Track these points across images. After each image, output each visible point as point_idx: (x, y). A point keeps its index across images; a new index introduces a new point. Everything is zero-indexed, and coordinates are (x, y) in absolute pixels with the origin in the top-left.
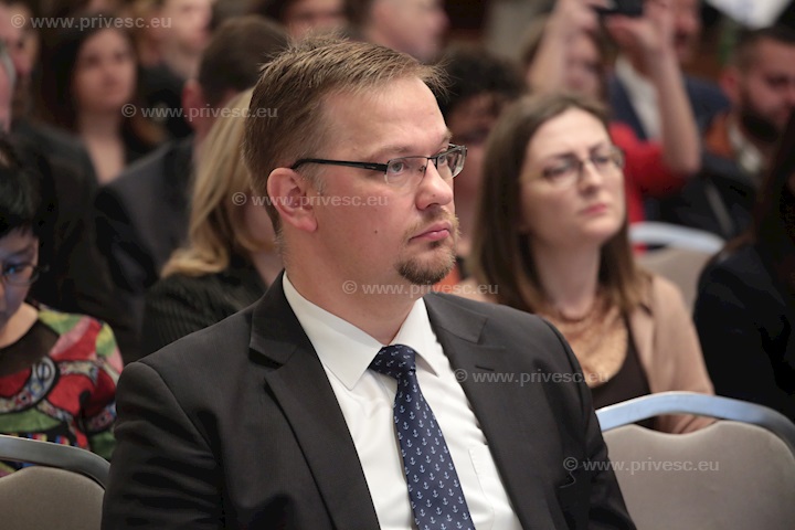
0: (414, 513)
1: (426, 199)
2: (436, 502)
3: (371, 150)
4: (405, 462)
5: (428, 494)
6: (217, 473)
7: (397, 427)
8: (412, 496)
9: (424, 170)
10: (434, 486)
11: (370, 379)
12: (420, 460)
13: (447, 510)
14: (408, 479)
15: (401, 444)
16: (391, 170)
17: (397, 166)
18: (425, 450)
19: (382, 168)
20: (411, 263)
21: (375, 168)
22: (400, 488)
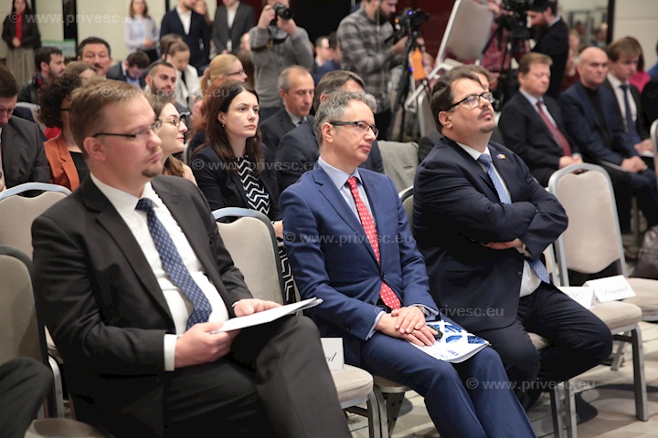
0: (163, 265)
1: (151, 146)
2: (171, 259)
3: (128, 128)
4: (156, 245)
5: (167, 256)
6: (86, 258)
7: (151, 231)
8: (161, 258)
9: (148, 133)
10: (169, 252)
11: (136, 213)
12: (162, 243)
13: (175, 261)
14: (159, 251)
15: (154, 238)
16: (138, 136)
17: (139, 133)
18: (163, 238)
19: (134, 136)
20: (147, 170)
21: (131, 136)
22: (157, 255)
